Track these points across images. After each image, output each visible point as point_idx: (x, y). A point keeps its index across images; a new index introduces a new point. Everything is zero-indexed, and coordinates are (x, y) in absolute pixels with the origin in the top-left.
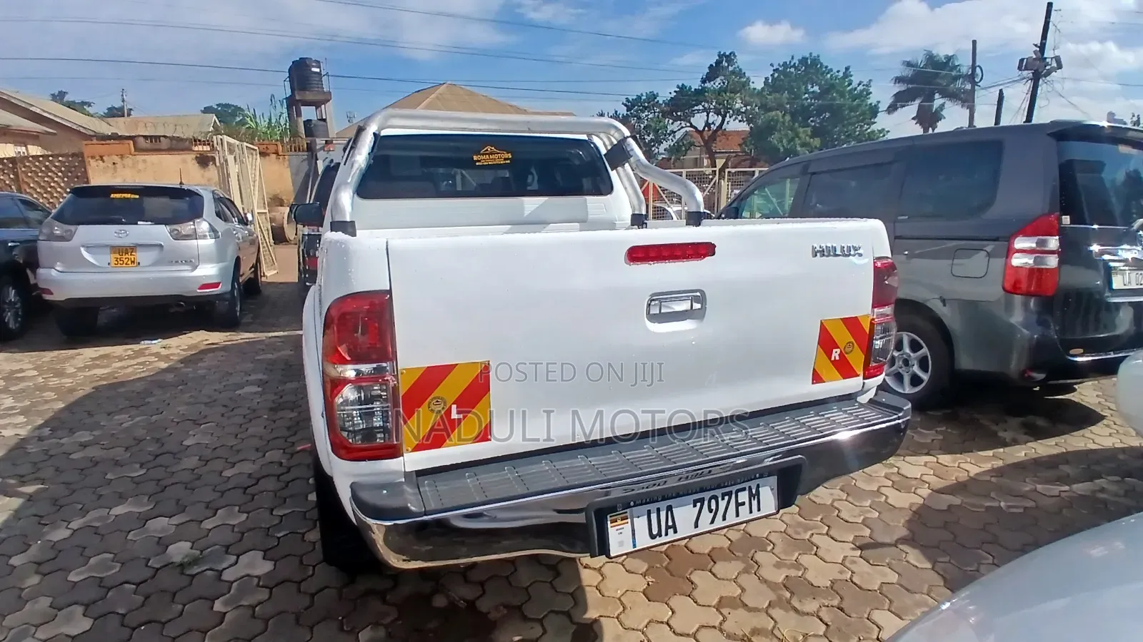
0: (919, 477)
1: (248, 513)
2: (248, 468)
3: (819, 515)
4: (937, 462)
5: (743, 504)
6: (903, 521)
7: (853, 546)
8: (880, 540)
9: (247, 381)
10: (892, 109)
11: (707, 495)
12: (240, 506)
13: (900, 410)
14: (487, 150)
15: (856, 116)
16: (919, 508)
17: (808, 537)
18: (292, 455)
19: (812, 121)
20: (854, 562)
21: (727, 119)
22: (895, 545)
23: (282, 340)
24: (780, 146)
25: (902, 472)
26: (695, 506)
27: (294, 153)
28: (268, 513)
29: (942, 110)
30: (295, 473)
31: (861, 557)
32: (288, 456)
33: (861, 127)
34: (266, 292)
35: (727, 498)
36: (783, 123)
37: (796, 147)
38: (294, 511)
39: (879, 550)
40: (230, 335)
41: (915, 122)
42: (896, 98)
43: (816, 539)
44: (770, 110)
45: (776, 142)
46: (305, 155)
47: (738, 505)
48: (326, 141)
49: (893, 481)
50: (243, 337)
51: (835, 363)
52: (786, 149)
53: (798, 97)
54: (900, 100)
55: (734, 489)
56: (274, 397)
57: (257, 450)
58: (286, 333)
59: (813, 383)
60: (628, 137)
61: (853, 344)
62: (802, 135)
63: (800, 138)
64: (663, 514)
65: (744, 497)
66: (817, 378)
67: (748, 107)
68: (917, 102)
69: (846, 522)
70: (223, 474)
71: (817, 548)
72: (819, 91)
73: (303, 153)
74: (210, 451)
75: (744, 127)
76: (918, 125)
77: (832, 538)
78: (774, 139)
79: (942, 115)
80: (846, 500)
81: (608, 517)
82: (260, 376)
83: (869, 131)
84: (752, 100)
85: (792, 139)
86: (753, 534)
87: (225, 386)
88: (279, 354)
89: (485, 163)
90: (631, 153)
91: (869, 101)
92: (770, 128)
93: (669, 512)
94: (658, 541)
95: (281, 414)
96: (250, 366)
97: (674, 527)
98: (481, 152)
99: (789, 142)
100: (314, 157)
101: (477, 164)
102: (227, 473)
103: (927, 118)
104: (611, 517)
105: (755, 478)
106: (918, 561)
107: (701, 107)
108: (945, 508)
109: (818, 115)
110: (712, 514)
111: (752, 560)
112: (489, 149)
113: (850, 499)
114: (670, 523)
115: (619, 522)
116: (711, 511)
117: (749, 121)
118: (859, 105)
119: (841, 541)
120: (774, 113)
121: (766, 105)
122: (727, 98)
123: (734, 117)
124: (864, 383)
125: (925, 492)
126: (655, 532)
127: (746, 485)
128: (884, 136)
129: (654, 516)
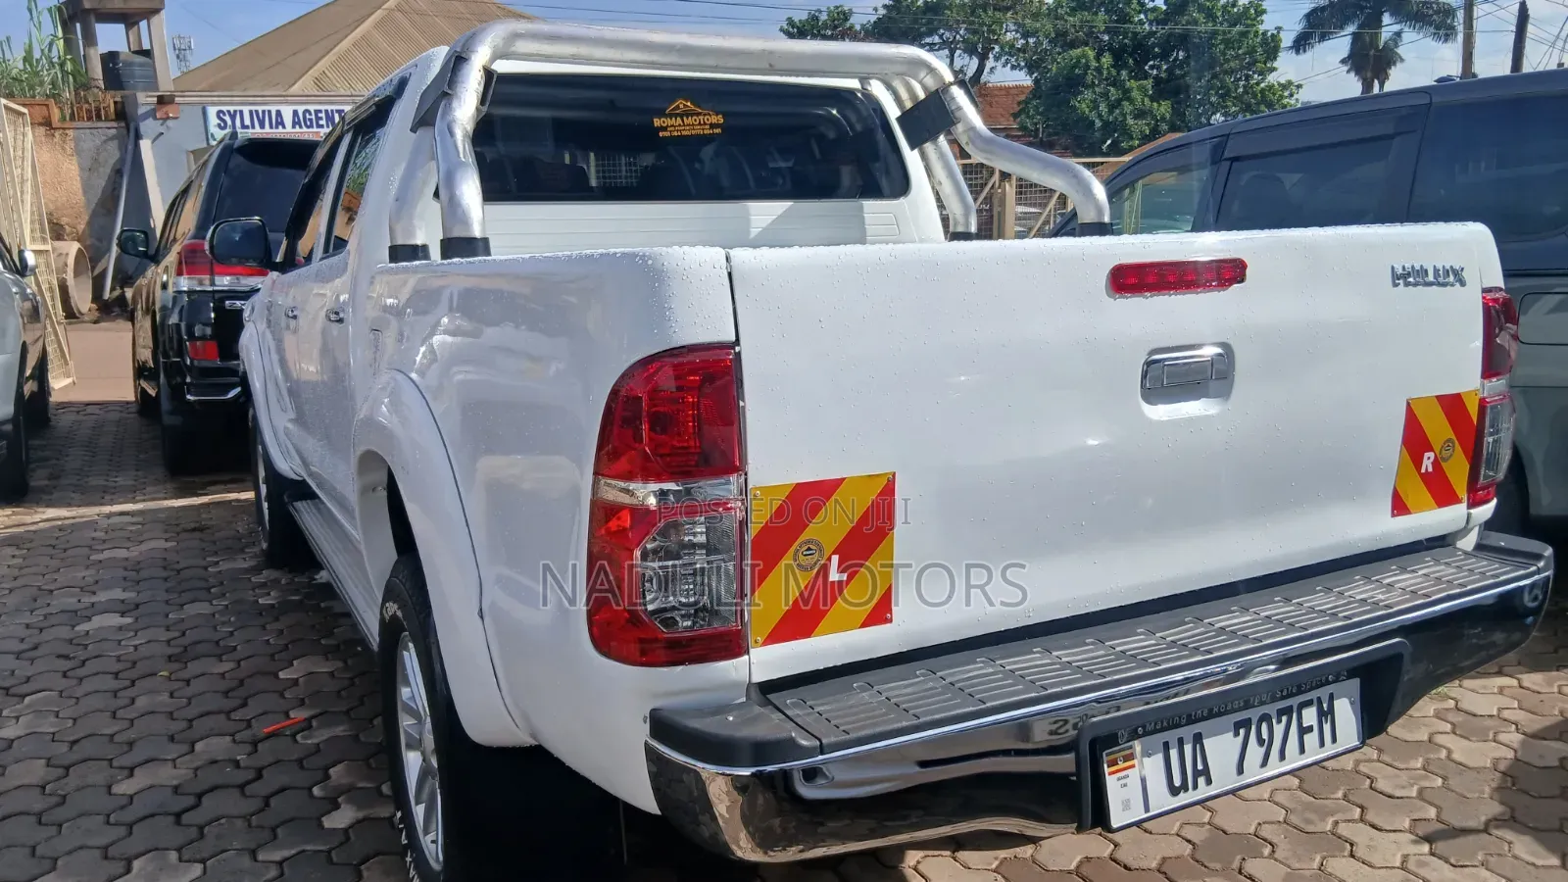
0: (1495, 713)
1: (203, 861)
2: (167, 775)
3: (1338, 789)
4: (1521, 687)
5: (1310, 729)
6: (1487, 790)
7: (1413, 837)
8: (1458, 822)
9: (93, 604)
10: (1301, 44)
11: (1254, 714)
12: (179, 850)
13: (1538, 557)
14: (678, 107)
15: (1237, 57)
16: (1511, 767)
17: (1329, 827)
18: (255, 744)
19: (1152, 67)
20: (1422, 864)
21: (990, 63)
22: (1486, 830)
23: (140, 519)
24: (1093, 115)
25: (1464, 705)
26: (1237, 734)
27: (89, 124)
28: (246, 861)
29: (1397, 46)
30: (272, 780)
31: (1432, 854)
32: (248, 748)
33: (1248, 77)
34: (63, 421)
35: (1284, 719)
36: (1099, 70)
37: (1125, 119)
38: (304, 851)
39: (1461, 841)
40: (14, 514)
41: (1346, 68)
42: (1308, 21)
43: (1344, 830)
44: (1073, 45)
45: (1087, 111)
46: (110, 129)
47: (1304, 731)
48: (158, 97)
49: (1452, 724)
50: (45, 517)
51: (1426, 478)
52: (1106, 124)
53: (1124, 18)
54: (1316, 28)
55: (1295, 701)
56: (164, 636)
57: (172, 739)
58: (140, 506)
59: (1393, 515)
60: (951, 84)
61: (1453, 443)
62: (1135, 94)
63: (1131, 100)
64: (1188, 749)
65: (1310, 716)
66: (1399, 507)
67: (1031, 40)
68: (1351, 29)
69: (1389, 797)
70: (116, 789)
71: (1352, 845)
72: (1164, 8)
73: (109, 124)
74: (64, 748)
75: (1023, 79)
76: (1352, 74)
77: (1374, 826)
78: (1083, 103)
79: (1397, 53)
80: (1379, 761)
81: (1104, 754)
82: (118, 594)
83: (1262, 85)
84: (1038, 25)
85: (1118, 104)
86: (1230, 830)
87: (45, 617)
88: (144, 547)
89: (676, 134)
90: (957, 114)
91: (1262, 28)
92: (1073, 82)
93: (1198, 746)
94: (1184, 798)
95: (194, 668)
96: (89, 575)
97: (1206, 772)
98: (667, 112)
99: (1112, 107)
100: (132, 134)
101: (661, 134)
102: (124, 788)
103: (1371, 60)
104: (1107, 755)
105: (1328, 683)
106: (1533, 854)
107: (937, 39)
108: (1556, 764)
109: (1164, 56)
110: (1263, 750)
111: (1240, 873)
112: (681, 106)
113: (1385, 758)
114: (1200, 767)
115: (1121, 765)
116: (1261, 742)
117: (1031, 67)
118: (1244, 34)
119: (1390, 831)
120: (1078, 51)
121: (1065, 34)
122: (987, 21)
123: (1003, 59)
124: (1469, 516)
125: (1514, 738)
126: (1177, 782)
127: (1313, 695)
128: (1291, 95)
129: (1174, 753)
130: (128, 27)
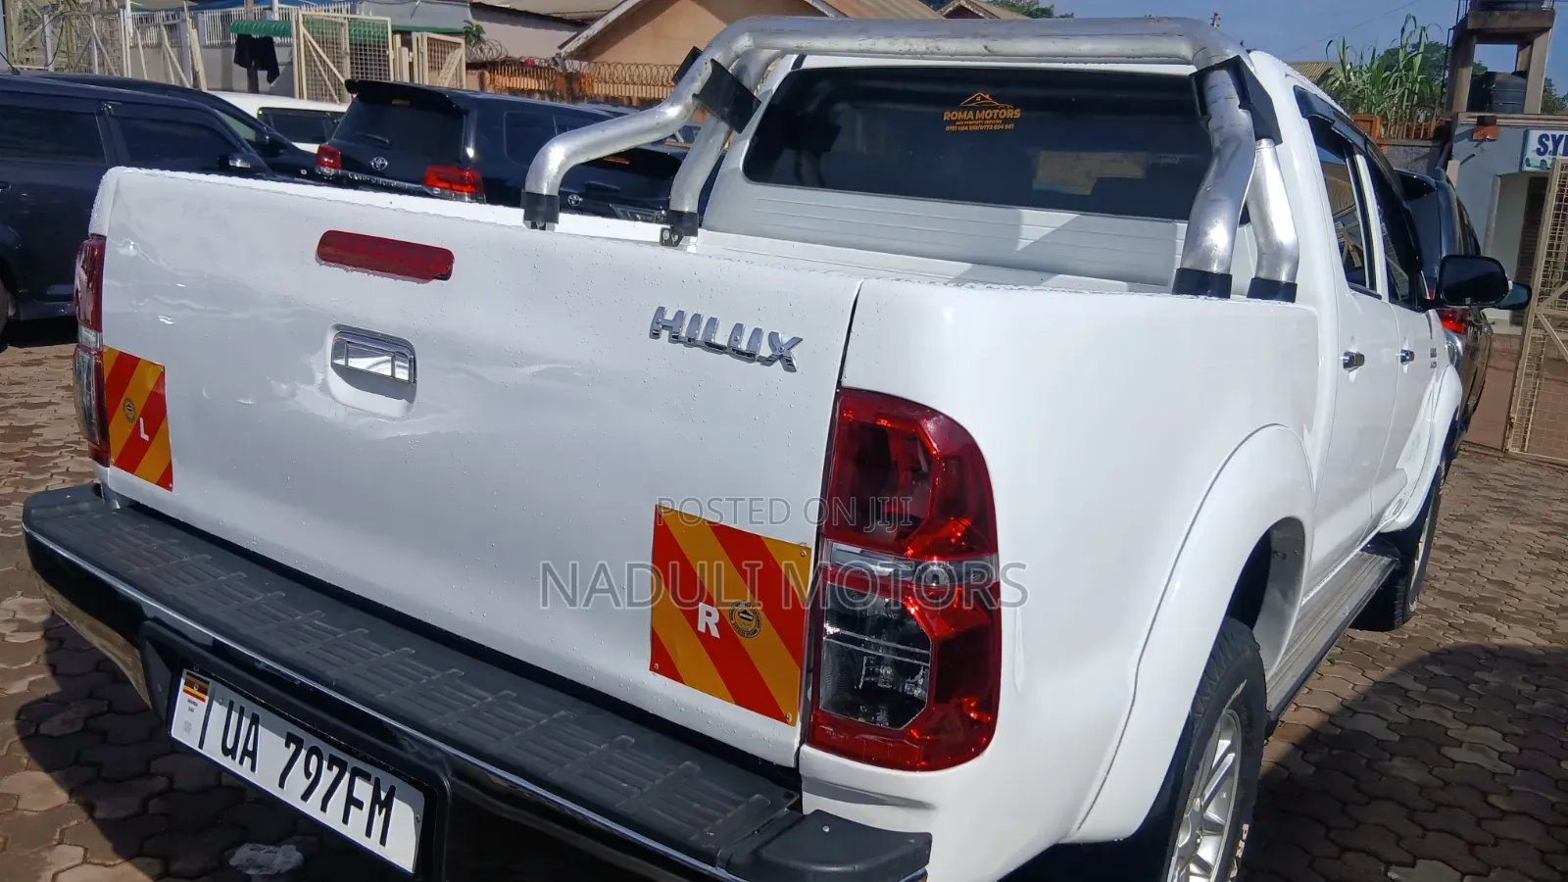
5: (360, 805)
11: (307, 739)
14: (974, 100)
26: (288, 745)
35: (335, 769)
47: (353, 800)
55: (350, 761)
59: (653, 668)
64: (246, 723)
65: (363, 790)
81: (185, 670)
93: (254, 727)
94: (230, 763)
97: (253, 756)
98: (961, 104)
100: (1444, 154)
101: (947, 129)
104: (188, 674)
110: (307, 783)
112: (978, 99)
114: (250, 747)
115: (194, 690)
116: (308, 774)
126: (230, 745)
127: (371, 771)
129: (235, 716)
130: (1521, 47)
